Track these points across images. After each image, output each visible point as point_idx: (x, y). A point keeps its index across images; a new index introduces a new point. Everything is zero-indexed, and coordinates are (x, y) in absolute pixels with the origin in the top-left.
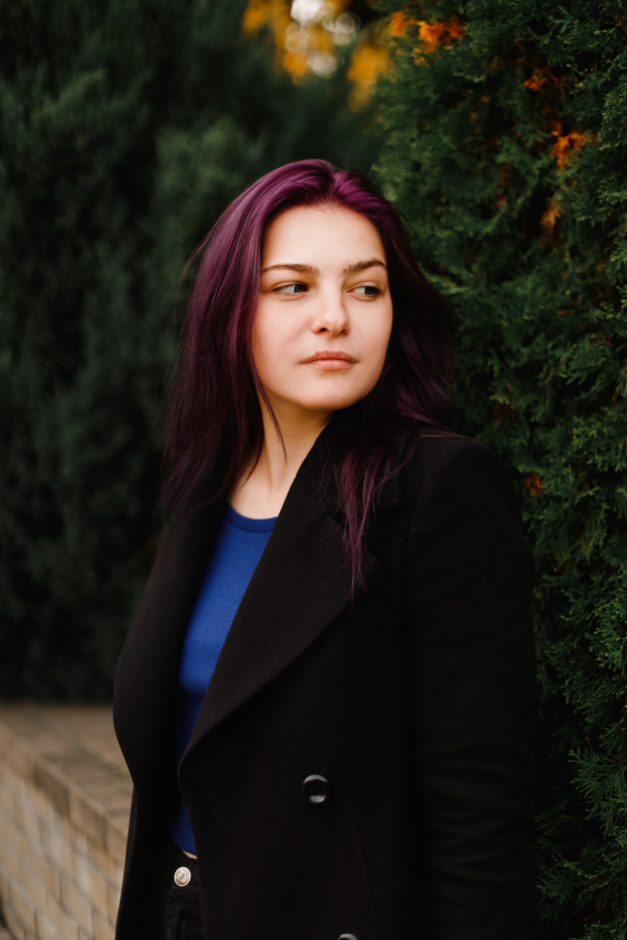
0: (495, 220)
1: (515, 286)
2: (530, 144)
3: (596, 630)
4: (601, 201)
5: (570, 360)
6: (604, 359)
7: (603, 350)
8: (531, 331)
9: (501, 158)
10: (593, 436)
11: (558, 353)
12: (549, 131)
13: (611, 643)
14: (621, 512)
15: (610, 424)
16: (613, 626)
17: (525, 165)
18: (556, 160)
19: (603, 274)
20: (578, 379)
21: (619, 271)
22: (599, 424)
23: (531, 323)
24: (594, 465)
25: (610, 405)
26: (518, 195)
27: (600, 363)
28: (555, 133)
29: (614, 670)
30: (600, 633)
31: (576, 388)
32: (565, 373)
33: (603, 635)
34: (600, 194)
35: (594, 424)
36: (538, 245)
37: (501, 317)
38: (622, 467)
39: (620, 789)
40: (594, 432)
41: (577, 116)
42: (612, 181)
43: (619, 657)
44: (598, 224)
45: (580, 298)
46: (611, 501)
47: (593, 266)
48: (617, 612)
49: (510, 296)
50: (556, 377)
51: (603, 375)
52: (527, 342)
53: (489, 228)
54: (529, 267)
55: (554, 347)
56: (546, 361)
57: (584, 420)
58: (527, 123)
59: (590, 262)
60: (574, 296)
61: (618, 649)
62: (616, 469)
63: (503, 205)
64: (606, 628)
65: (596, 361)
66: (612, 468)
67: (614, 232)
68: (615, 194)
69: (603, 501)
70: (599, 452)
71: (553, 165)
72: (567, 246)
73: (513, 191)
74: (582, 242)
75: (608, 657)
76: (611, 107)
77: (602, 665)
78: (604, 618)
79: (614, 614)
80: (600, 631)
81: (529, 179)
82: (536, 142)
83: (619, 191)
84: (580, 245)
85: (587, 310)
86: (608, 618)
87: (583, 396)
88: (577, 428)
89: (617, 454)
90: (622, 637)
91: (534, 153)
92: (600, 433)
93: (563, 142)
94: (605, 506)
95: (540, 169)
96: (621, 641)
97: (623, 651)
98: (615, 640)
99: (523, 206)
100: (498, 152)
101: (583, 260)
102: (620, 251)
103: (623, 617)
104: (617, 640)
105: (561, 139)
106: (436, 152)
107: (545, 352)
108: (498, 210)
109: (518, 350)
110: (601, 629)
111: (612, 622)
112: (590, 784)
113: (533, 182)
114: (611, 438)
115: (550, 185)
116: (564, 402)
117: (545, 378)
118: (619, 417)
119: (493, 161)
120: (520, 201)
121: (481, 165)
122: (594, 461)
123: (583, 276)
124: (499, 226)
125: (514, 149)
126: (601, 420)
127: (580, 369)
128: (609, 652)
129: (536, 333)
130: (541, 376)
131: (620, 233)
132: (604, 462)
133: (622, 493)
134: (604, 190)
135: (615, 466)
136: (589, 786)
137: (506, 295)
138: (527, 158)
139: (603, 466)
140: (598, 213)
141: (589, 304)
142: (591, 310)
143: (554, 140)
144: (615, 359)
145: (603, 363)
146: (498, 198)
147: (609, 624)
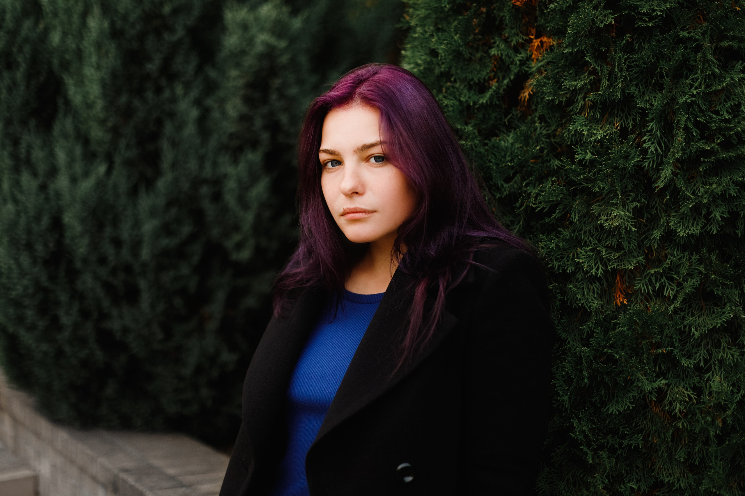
0: (488, 95)
1: (500, 140)
2: (514, 43)
3: (552, 382)
4: (563, 87)
5: (538, 195)
6: (562, 195)
7: (562, 190)
8: (511, 173)
9: (493, 52)
10: (553, 247)
11: (529, 189)
12: (527, 35)
13: (562, 390)
14: (570, 301)
15: (564, 240)
16: (563, 379)
17: (510, 58)
18: (531, 55)
19: (562, 137)
20: (544, 208)
21: (572, 135)
22: (556, 240)
23: (512, 167)
24: (553, 268)
25: (565, 227)
26: (504, 78)
27: (559, 199)
28: (532, 37)
29: (563, 410)
30: (555, 384)
31: (542, 215)
32: (534, 204)
33: (557, 385)
34: (563, 82)
35: (554, 239)
36: (516, 112)
37: (490, 161)
38: (572, 269)
39: (563, 491)
40: (554, 245)
41: (548, 27)
42: (572, 73)
43: (567, 400)
44: (561, 102)
45: (545, 151)
46: (563, 293)
47: (556, 130)
48: (567, 370)
49: (496, 147)
50: (527, 206)
51: (561, 207)
52: (508, 180)
53: (484, 100)
54: (509, 128)
55: (527, 185)
56: (520, 194)
57: (547, 237)
58: (512, 28)
59: (553, 128)
60: (542, 150)
61: (567, 395)
62: (568, 271)
63: (494, 84)
64: (559, 381)
65: (557, 197)
66: (564, 271)
67: (571, 108)
68: (573, 83)
69: (558, 293)
70: (556, 259)
71: (529, 58)
72: (537, 114)
73: (500, 75)
74: (548, 114)
75: (560, 400)
76: (573, 25)
77: (555, 406)
78: (558, 373)
79: (565, 371)
80: (555, 382)
81: (513, 67)
82: (518, 42)
83: (576, 81)
84: (547, 116)
85: (550, 161)
86: (560, 373)
87: (547, 220)
88: (541, 242)
89: (568, 261)
90: (569, 387)
91: (516, 50)
92: (557, 246)
93: (536, 43)
94: (559, 297)
95: (520, 61)
96: (568, 389)
97: (569, 396)
98: (564, 389)
99: (507, 85)
100: (491, 48)
101: (548, 125)
102: (575, 122)
103: (570, 373)
104: (566, 388)
105: (535, 41)
106: (449, 46)
107: (520, 188)
108: (490, 88)
109: (502, 185)
110: (555, 381)
111: (563, 376)
112: (542, 486)
113: (515, 70)
114: (564, 249)
115: (526, 72)
116: (532, 223)
117: (521, 207)
118: (571, 236)
119: (487, 52)
120: (505, 82)
121: (478, 55)
122: (553, 265)
123: (548, 136)
124: (491, 98)
125: (503, 46)
126: (558, 237)
127: (546, 202)
128: (560, 397)
129: (515, 174)
130: (518, 205)
131: (575, 109)
132: (559, 266)
133: (571, 288)
134: (565, 79)
135: (567, 269)
136: (542, 487)
137: (494, 146)
138: (511, 52)
139: (558, 269)
140: (560, 95)
141: (551, 155)
142: (552, 160)
143: (531, 41)
144: (570, 196)
145: (562, 198)
146: (490, 79)
147: (561, 378)
